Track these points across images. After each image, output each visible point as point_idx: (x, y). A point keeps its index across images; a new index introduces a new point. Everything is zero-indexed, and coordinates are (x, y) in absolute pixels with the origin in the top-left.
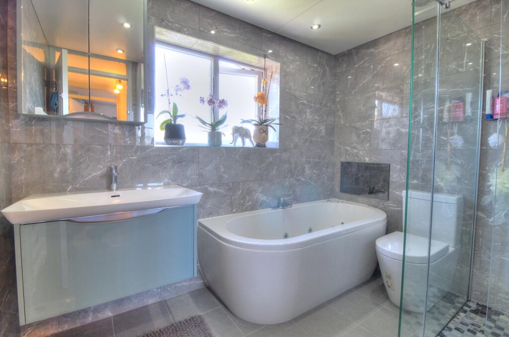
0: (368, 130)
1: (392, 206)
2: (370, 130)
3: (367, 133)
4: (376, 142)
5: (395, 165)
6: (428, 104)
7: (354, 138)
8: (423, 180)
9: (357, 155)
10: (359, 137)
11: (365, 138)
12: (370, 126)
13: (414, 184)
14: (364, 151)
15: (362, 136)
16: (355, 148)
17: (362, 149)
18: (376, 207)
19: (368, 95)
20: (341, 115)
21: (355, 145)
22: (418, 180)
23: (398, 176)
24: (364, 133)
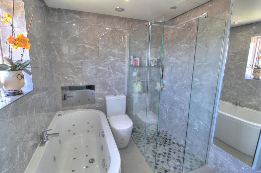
0: (80, 66)
1: (97, 106)
2: (81, 67)
3: (80, 68)
4: (85, 74)
5: (97, 85)
6: (110, 57)
7: (70, 70)
8: (110, 90)
9: (73, 81)
10: (73, 70)
11: (78, 71)
12: (81, 64)
13: (106, 93)
14: (78, 79)
15: (76, 70)
16: (71, 77)
17: (77, 78)
18: (89, 108)
19: (78, 45)
20: (57, 54)
21: (71, 75)
22: (107, 91)
23: (99, 91)
24: (77, 68)
